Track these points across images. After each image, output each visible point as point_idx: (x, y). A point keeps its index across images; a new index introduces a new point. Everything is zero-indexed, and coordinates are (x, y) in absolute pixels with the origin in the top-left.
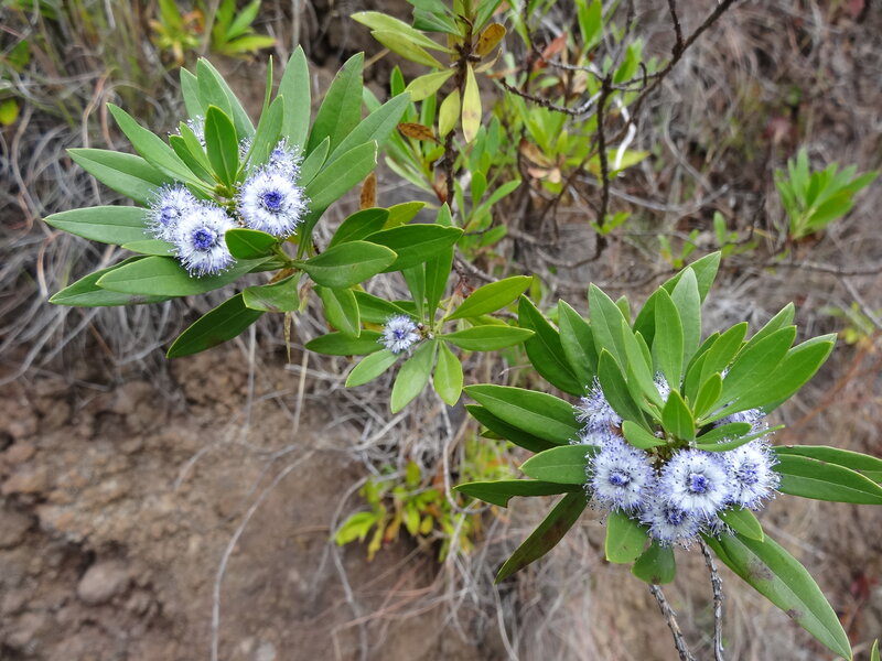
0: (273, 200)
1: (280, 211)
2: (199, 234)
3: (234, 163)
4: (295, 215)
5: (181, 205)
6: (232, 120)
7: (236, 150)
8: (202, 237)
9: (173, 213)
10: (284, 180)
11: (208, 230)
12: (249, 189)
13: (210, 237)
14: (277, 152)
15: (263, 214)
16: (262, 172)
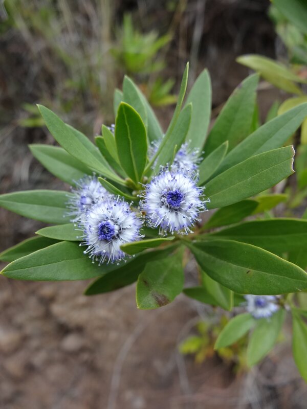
0: (174, 199)
1: (180, 210)
2: (103, 227)
3: (142, 161)
4: (193, 213)
5: (96, 195)
6: (146, 125)
7: (144, 149)
8: (105, 230)
9: (88, 201)
10: (187, 180)
11: (112, 223)
12: (153, 187)
13: (113, 230)
14: (181, 153)
15: (163, 211)
16: (167, 171)
